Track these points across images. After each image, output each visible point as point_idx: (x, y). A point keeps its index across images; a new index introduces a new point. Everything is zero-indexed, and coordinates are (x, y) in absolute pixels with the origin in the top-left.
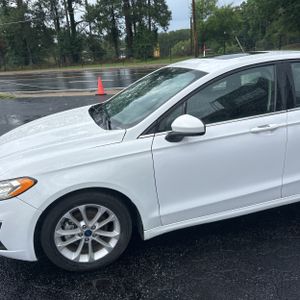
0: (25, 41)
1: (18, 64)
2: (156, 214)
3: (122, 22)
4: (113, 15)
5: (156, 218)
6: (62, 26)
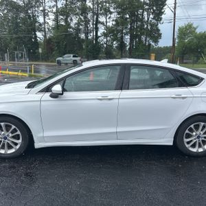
0: (66, 45)
2: (41, 135)
4: (122, 33)
5: (41, 137)
6: (90, 37)
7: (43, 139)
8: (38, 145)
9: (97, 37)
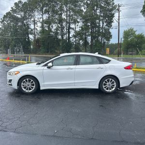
0: (49, 43)
1: (44, 52)
3: (89, 39)
4: (86, 35)
7: (44, 86)
8: (42, 88)
9: (69, 38)
